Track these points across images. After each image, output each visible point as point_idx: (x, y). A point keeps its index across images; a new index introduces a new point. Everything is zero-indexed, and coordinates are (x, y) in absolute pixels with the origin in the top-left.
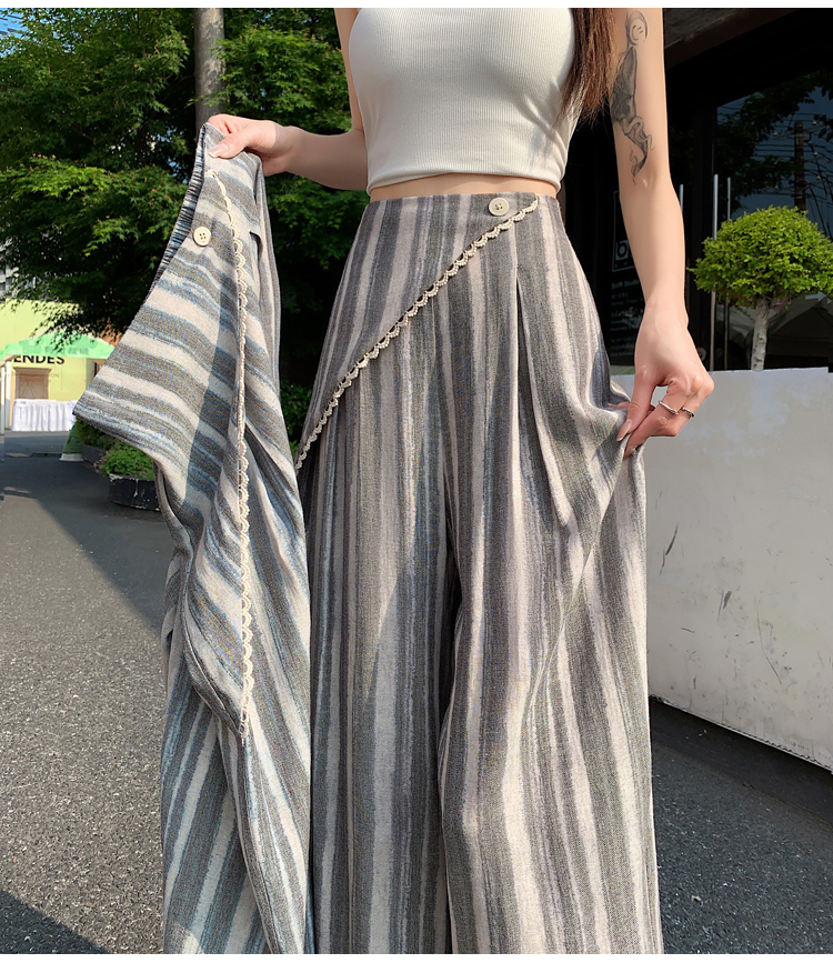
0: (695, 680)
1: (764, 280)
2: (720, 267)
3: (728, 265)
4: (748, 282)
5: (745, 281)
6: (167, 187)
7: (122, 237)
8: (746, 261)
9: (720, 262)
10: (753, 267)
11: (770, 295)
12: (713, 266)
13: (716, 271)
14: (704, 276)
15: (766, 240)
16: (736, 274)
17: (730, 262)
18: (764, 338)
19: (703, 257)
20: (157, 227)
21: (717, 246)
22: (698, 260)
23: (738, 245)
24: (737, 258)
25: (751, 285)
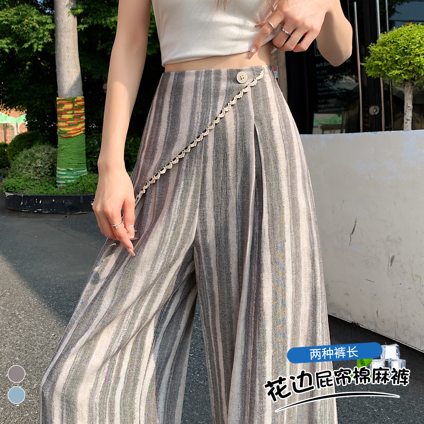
0: (377, 312)
1: (409, 70)
2: (380, 63)
3: (385, 61)
4: (399, 72)
5: (396, 72)
6: (35, 17)
7: (7, 50)
8: (396, 59)
9: (380, 59)
10: (401, 62)
11: (413, 79)
12: (376, 62)
13: (377, 65)
14: (371, 68)
15: (408, 46)
16: (391, 67)
17: (387, 60)
18: (411, 106)
19: (369, 56)
20: (29, 43)
21: (377, 50)
22: (366, 58)
23: (391, 49)
24: (390, 57)
25: (400, 74)
